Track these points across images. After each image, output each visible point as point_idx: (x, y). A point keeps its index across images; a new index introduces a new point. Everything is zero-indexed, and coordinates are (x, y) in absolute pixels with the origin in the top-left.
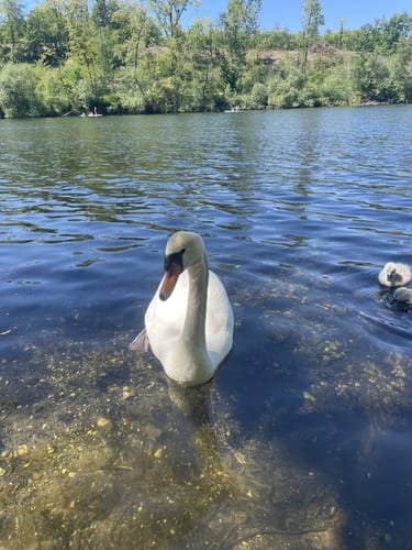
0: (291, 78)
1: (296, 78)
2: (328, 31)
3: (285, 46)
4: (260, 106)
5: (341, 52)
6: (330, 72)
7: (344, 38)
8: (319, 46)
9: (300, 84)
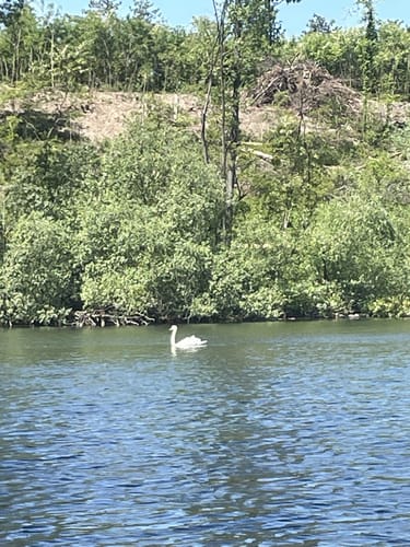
0: (177, 203)
1: (199, 202)
2: (319, 26)
3: (147, 74)
4: (47, 315)
5: (378, 106)
6: (340, 182)
7: (384, 56)
8: (287, 82)
9: (217, 224)
